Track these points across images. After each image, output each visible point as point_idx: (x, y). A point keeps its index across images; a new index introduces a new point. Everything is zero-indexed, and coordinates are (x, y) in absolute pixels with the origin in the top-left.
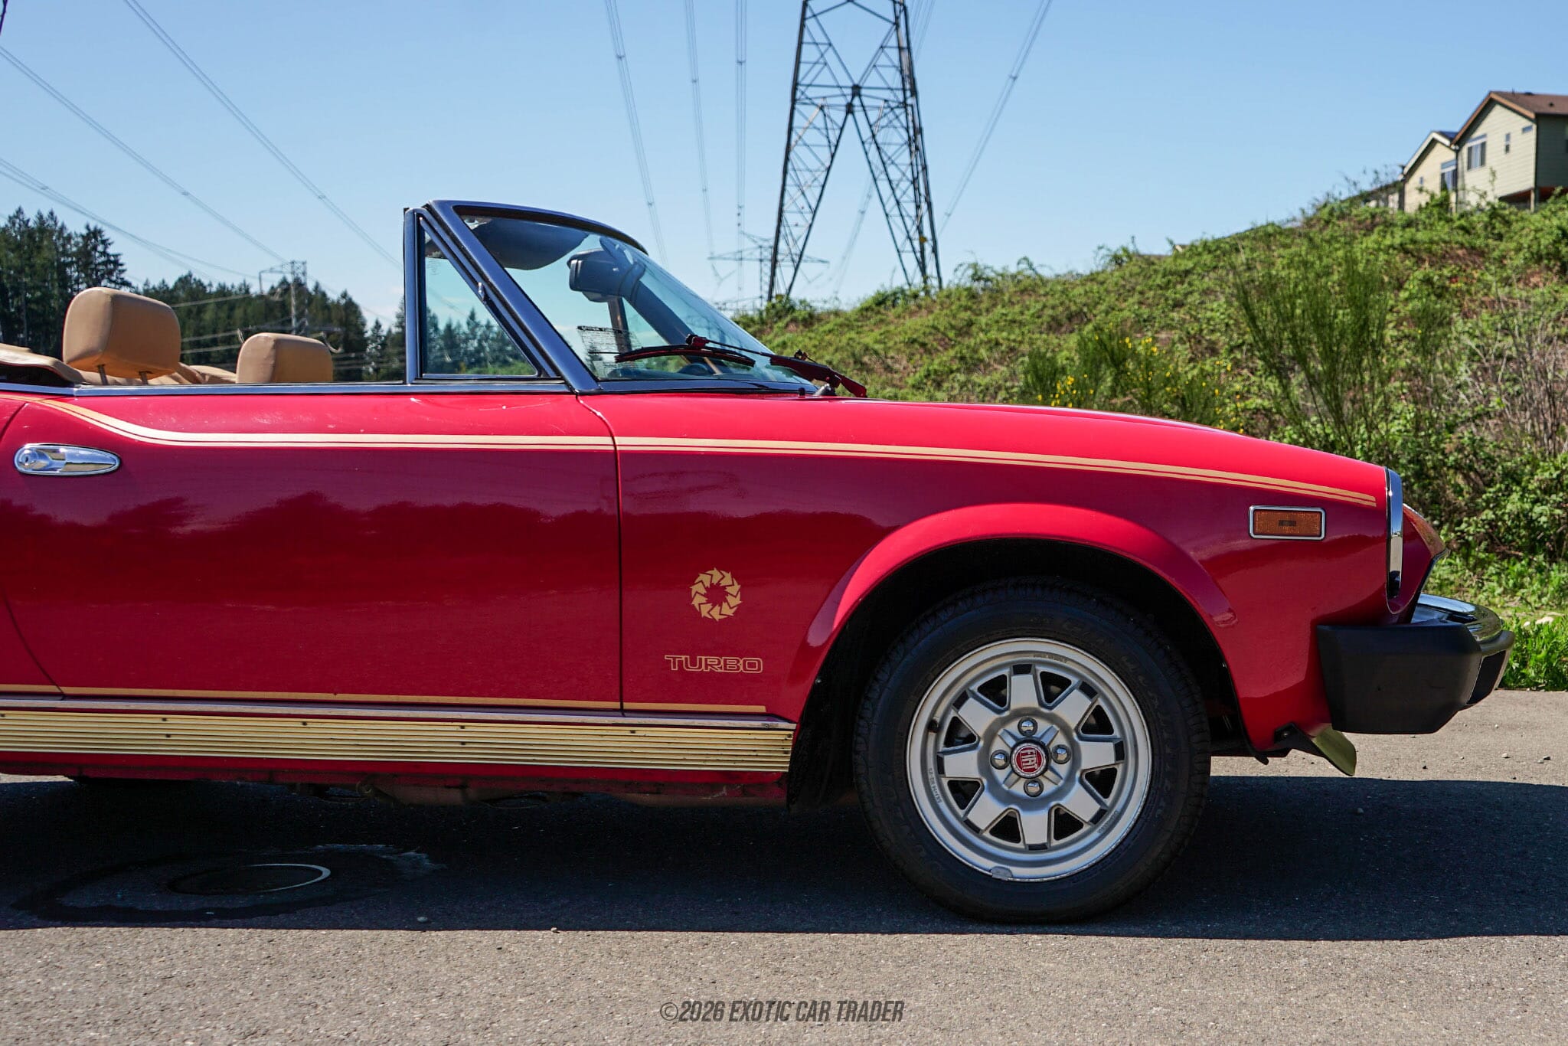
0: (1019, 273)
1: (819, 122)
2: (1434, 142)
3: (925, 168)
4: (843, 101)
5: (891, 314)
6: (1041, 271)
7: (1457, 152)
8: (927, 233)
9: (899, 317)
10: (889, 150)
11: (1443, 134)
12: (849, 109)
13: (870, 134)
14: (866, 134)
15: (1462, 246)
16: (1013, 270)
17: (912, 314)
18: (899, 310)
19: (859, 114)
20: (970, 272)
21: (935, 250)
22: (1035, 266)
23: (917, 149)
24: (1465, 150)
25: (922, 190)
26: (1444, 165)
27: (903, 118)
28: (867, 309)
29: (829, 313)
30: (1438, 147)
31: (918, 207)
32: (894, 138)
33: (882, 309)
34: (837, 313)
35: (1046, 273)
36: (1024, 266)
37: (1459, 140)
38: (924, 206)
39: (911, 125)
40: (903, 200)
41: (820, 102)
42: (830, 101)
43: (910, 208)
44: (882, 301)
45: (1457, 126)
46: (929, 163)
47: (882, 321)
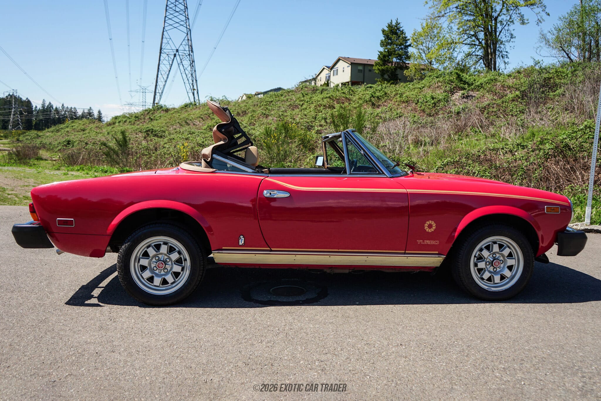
0: (223, 99)
1: (167, 58)
2: (324, 68)
3: (195, 71)
4: (173, 53)
5: (189, 109)
6: (228, 99)
7: (330, 71)
8: (195, 87)
9: (191, 110)
10: (186, 66)
11: (326, 67)
12: (175, 55)
13: (180, 62)
14: (179, 61)
15: (344, 97)
16: (221, 98)
17: (195, 109)
18: (191, 108)
19: (177, 56)
20: (210, 99)
21: (198, 93)
22: (227, 97)
23: (193, 66)
24: (332, 71)
25: (194, 77)
26: (327, 74)
27: (189, 58)
28: (183, 108)
29: (172, 108)
30: (325, 70)
31: (193, 81)
32: (187, 63)
33: (186, 108)
34: (174, 109)
35: (230, 100)
36: (224, 98)
37: (331, 68)
38: (195, 81)
39: (191, 60)
40: (189, 79)
41: (167, 53)
42: (170, 53)
43: (191, 81)
44: (186, 106)
45: (331, 65)
46: (196, 70)
47: (187, 111)
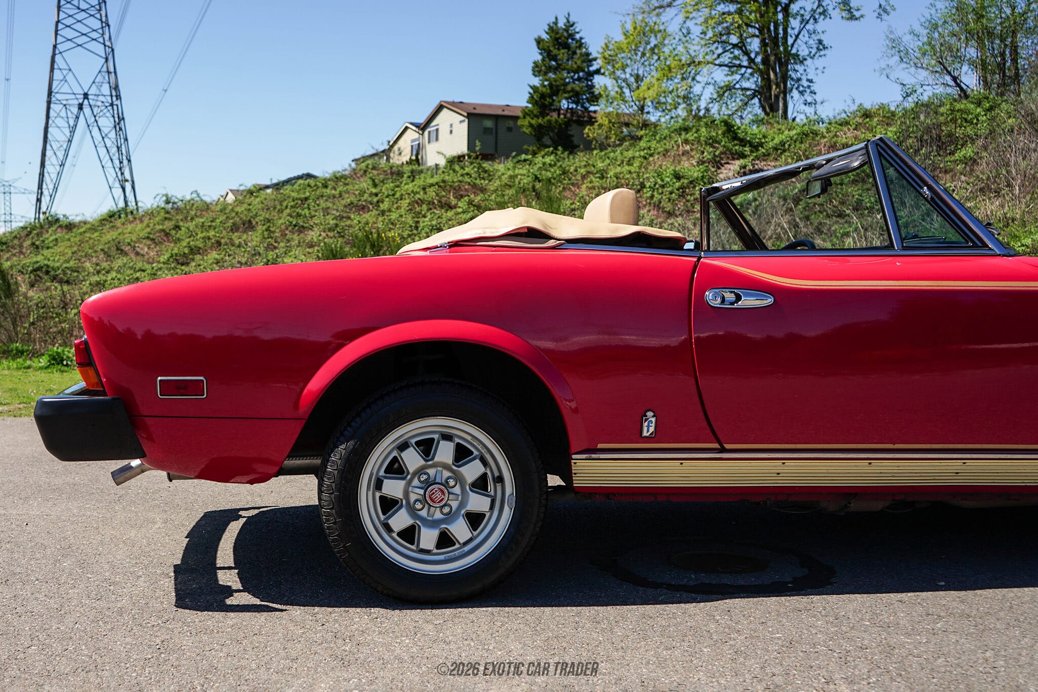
0: (193, 199)
1: (63, 114)
2: (407, 128)
3: (126, 139)
4: (76, 102)
5: (118, 223)
6: (204, 198)
7: (422, 134)
8: (127, 175)
9: (123, 224)
10: (105, 130)
11: (412, 124)
12: (81, 107)
13: (93, 119)
14: (91, 120)
16: (188, 197)
17: (131, 222)
18: (123, 220)
19: (87, 110)
20: (164, 198)
21: (133, 187)
22: (201, 195)
23: (121, 129)
24: (426, 133)
25: (124, 152)
26: (413, 141)
27: (111, 111)
28: (104, 220)
29: (80, 222)
30: (409, 131)
31: (121, 162)
32: (107, 123)
33: (112, 219)
34: (85, 223)
35: (208, 199)
36: (194, 195)
37: (422, 128)
38: (125, 162)
39: (116, 116)
40: (114, 158)
41: (64, 102)
42: (70, 102)
43: (117, 162)
44: (112, 215)
45: (422, 120)
46: (129, 137)
47: (113, 227)
